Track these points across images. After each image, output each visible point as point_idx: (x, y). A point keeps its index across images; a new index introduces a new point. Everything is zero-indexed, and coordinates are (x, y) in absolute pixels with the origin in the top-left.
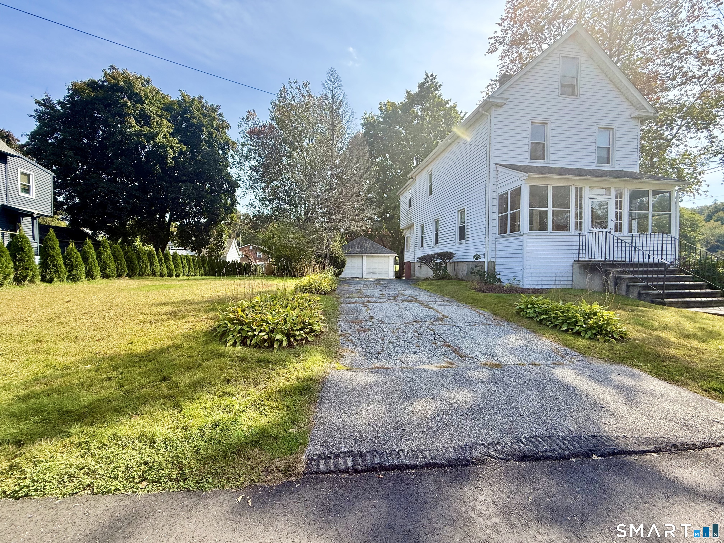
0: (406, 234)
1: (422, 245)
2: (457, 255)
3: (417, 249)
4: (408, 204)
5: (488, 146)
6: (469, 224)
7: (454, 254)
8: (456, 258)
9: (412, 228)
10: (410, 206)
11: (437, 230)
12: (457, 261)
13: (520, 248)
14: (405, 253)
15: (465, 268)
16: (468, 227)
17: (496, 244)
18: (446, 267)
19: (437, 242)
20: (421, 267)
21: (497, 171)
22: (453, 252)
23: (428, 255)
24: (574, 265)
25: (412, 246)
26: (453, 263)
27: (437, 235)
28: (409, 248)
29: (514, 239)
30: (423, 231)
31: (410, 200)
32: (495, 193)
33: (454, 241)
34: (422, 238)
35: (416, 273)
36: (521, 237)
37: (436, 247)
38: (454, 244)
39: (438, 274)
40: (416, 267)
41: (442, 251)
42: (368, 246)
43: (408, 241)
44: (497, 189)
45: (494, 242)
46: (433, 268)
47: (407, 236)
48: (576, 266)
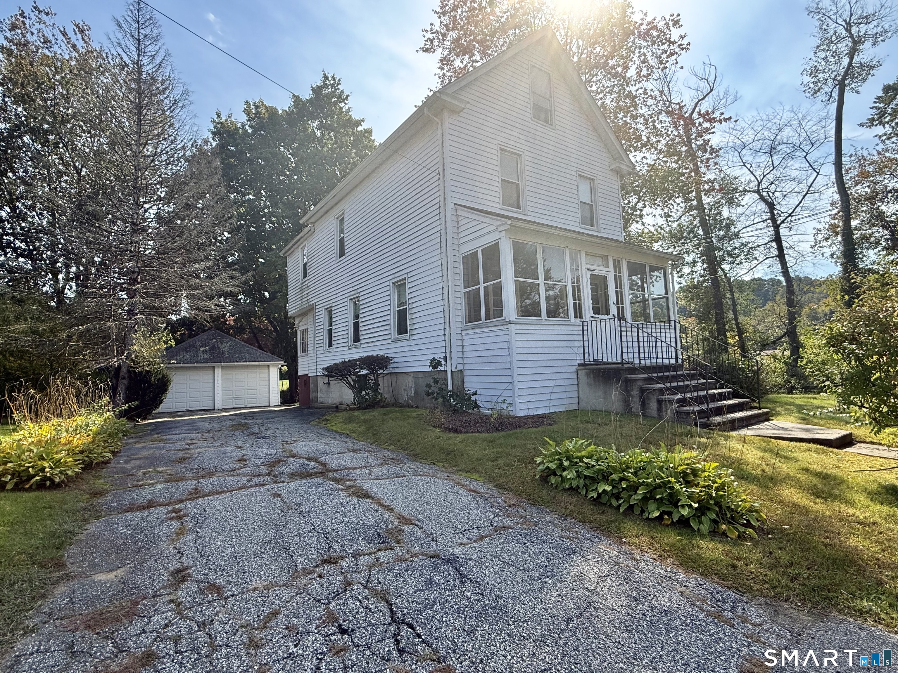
0: (300, 326)
1: (330, 345)
2: (396, 360)
3: (320, 351)
4: (301, 271)
5: (441, 173)
6: (414, 305)
7: (391, 359)
8: (394, 365)
9: (310, 314)
10: (305, 276)
11: (357, 317)
12: (397, 371)
13: (506, 345)
14: (300, 360)
15: (411, 384)
16: (413, 311)
17: (462, 340)
18: (377, 384)
19: (357, 339)
20: (329, 384)
21: (458, 216)
22: (389, 355)
23: (344, 363)
24: (579, 372)
25: (311, 347)
26: (389, 376)
27: (356, 326)
28: (305, 350)
29: (494, 331)
30: (331, 318)
31: (305, 265)
32: (456, 253)
33: (389, 337)
34: (330, 332)
35: (320, 395)
36: (506, 327)
37: (356, 347)
38: (390, 341)
39: (363, 397)
40: (320, 383)
41: (369, 354)
42: (225, 347)
43: (303, 339)
44: (459, 245)
45: (459, 337)
46: (352, 387)
47: (301, 328)
48: (582, 374)
